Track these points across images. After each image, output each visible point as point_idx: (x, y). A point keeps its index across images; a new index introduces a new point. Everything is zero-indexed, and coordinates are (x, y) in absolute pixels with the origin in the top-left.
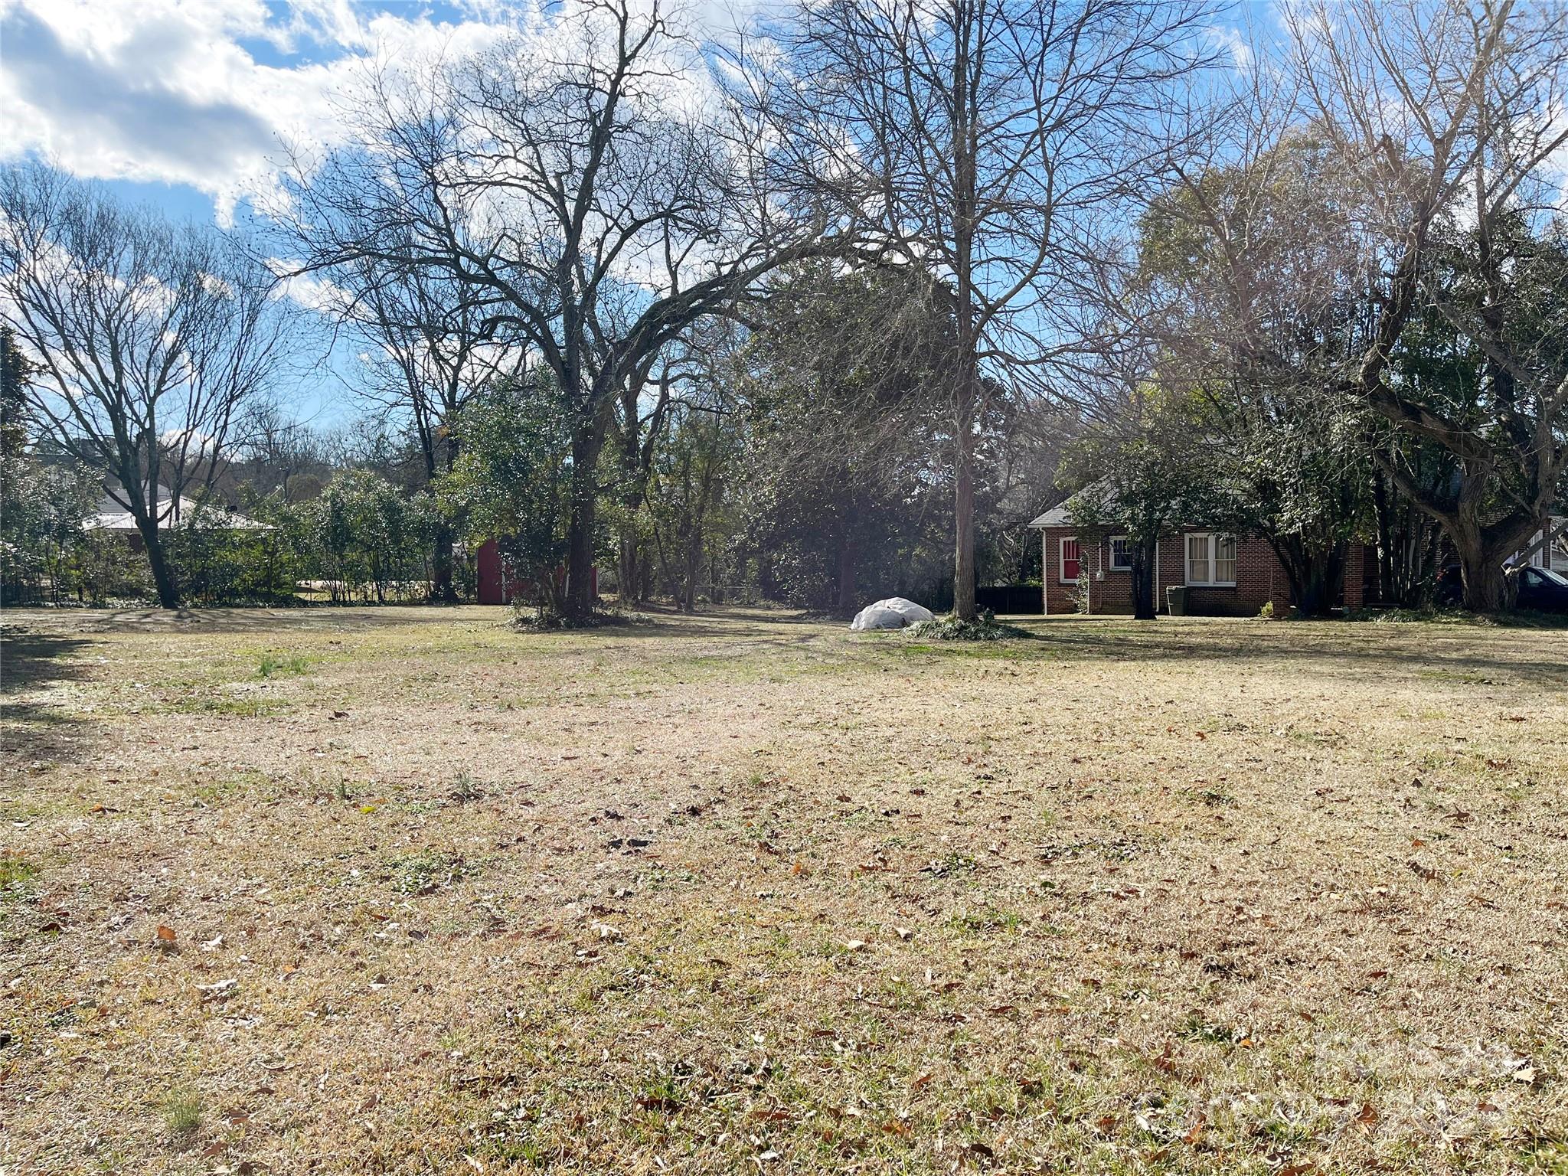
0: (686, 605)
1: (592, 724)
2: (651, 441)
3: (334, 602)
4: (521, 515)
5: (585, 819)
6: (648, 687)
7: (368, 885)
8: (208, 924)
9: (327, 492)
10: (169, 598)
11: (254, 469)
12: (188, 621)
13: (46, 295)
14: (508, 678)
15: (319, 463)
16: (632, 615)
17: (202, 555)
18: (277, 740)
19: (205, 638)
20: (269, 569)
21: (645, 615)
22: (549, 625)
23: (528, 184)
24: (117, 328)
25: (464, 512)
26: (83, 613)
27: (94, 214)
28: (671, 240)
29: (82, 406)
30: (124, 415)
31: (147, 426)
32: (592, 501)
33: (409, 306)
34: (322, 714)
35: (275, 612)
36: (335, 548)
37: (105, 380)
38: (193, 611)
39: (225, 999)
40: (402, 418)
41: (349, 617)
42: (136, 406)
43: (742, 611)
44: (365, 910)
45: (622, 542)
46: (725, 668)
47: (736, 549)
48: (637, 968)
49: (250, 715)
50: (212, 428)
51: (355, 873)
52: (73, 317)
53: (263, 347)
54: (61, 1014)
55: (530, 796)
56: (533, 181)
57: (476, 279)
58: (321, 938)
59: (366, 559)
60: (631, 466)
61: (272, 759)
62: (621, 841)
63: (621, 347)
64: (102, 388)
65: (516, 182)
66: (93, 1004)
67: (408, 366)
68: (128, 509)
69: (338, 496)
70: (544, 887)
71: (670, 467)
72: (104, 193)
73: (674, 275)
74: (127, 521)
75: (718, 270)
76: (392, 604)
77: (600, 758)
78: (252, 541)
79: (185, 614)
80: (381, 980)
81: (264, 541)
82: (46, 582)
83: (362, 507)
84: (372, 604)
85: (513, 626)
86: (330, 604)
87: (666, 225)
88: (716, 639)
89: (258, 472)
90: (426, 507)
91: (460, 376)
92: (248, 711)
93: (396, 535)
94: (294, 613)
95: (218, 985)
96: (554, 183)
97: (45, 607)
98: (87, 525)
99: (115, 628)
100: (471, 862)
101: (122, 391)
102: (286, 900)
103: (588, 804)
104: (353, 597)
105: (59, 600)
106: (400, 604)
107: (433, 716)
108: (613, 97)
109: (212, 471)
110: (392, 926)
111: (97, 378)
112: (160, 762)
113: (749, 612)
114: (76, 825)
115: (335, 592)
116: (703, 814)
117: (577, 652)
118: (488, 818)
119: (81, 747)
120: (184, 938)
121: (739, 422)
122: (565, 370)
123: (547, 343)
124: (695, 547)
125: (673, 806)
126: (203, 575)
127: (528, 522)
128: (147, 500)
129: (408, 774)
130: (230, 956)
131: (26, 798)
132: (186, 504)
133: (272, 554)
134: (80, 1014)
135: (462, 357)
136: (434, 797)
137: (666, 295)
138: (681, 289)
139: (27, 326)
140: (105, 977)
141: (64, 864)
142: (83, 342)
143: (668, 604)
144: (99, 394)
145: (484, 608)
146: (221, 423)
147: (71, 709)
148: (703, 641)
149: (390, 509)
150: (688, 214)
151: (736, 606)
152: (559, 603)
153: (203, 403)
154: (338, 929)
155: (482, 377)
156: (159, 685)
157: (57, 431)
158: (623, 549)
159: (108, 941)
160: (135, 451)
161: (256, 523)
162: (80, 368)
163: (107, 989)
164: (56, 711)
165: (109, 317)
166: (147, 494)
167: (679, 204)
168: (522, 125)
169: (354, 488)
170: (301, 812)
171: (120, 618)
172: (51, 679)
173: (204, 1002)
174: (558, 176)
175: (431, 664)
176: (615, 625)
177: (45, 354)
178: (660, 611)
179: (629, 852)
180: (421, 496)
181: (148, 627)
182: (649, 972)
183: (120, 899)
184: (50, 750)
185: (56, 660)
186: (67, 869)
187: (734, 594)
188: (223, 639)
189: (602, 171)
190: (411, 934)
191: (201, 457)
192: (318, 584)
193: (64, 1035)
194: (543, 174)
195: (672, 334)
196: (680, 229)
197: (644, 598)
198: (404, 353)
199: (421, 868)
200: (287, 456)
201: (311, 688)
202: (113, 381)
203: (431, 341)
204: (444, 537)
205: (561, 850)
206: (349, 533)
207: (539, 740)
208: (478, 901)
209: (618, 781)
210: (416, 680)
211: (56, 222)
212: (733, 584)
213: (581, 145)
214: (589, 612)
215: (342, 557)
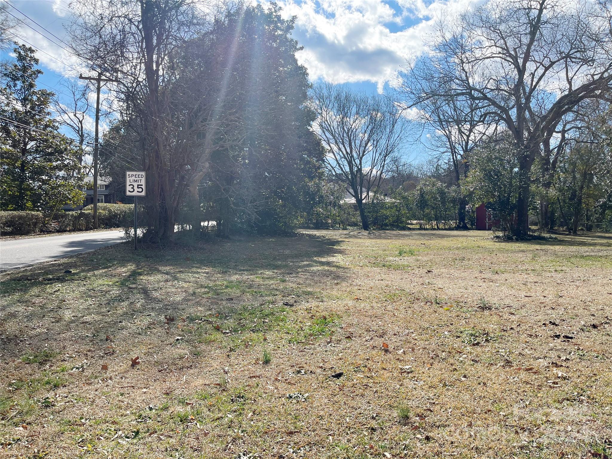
0: (573, 231)
1: (535, 282)
2: (556, 159)
3: (421, 229)
4: (496, 194)
5: (540, 324)
6: (560, 268)
7: (452, 338)
8: (398, 344)
9: (418, 188)
10: (366, 227)
11: (392, 180)
12: (372, 234)
13: (330, 126)
14: (494, 261)
15: (415, 177)
16: (547, 235)
17: (376, 212)
18: (409, 279)
19: (379, 241)
20: (398, 216)
21: (553, 236)
22: (508, 239)
23: (501, 55)
24: (351, 135)
25: (471, 194)
26: (341, 231)
27: (344, 96)
28: (569, 68)
29: (340, 162)
30: (353, 164)
31: (359, 167)
32: (529, 186)
33: (450, 113)
34: (423, 271)
35: (399, 232)
36: (421, 208)
37: (347, 153)
38: (374, 231)
39: (408, 373)
40: (447, 157)
41: (426, 234)
42: (356, 161)
43: (603, 235)
44: (453, 348)
45: (541, 204)
46: (599, 261)
47: (601, 206)
48: (578, 393)
49: (398, 269)
50: (379, 167)
51: (446, 333)
52: (337, 132)
53: (397, 136)
54: (357, 368)
55: (512, 311)
56: (503, 54)
57: (478, 99)
58: (438, 356)
59: (432, 212)
60: (547, 170)
61: (408, 286)
62: (559, 335)
63: (544, 118)
64: (346, 156)
65: (497, 55)
66: (366, 366)
67: (449, 137)
68: (354, 196)
69: (422, 189)
70: (526, 350)
71: (566, 170)
72: (347, 89)
73: (570, 83)
74: (353, 201)
75: (593, 77)
76: (442, 229)
77: (543, 298)
78: (393, 206)
79: (371, 232)
80: (465, 376)
81: (396, 206)
82: (330, 221)
83: (431, 192)
84: (434, 229)
85: (492, 239)
86: (419, 229)
87: (566, 61)
88: (592, 247)
89: (394, 181)
90: (455, 191)
91: (470, 138)
92: (397, 268)
93: (443, 203)
94: (407, 232)
95: (406, 367)
96: (513, 53)
97: (330, 229)
98: (342, 202)
99: (351, 237)
100: (492, 335)
101: (352, 156)
102: (423, 340)
103: (540, 317)
104: (428, 227)
105: (333, 227)
106: (445, 229)
107: (466, 274)
108: (541, 11)
109: (379, 182)
110: (464, 356)
111: (345, 153)
112: (372, 284)
113: (607, 235)
114: (351, 303)
115: (421, 224)
116: (599, 328)
117: (523, 251)
118: (495, 318)
119: (347, 277)
120: (391, 348)
121: (602, 146)
122: (517, 131)
123: (508, 121)
124: (578, 205)
125: (583, 323)
126: (376, 218)
127: (499, 196)
128: (359, 193)
129: (460, 296)
130: (407, 357)
131: (334, 293)
132: (371, 194)
133: (399, 211)
134: (363, 369)
135: (471, 131)
136: (471, 307)
137: (566, 93)
138: (574, 89)
139: (324, 137)
140: (368, 357)
141: (349, 316)
142: (341, 140)
143: (564, 231)
144: (345, 158)
145: (479, 231)
146: (383, 164)
147: (342, 263)
148: (585, 248)
149: (442, 193)
150: (578, 55)
151: (600, 232)
152: (512, 229)
153: (377, 158)
154: (444, 354)
155: (479, 138)
156: (367, 257)
157: (333, 171)
158: (542, 207)
159: (366, 345)
160: (356, 176)
161: (394, 200)
162: (340, 149)
163: (370, 362)
164: (338, 264)
165: (348, 131)
166: (359, 191)
167: (573, 51)
168: (498, 31)
169: (428, 185)
170: (422, 307)
171: (352, 233)
172: (335, 253)
173: (402, 372)
174: (515, 49)
175: (462, 254)
176: (539, 240)
177: (330, 146)
178: (560, 234)
179: (564, 341)
180: (454, 188)
181: (360, 236)
182: (584, 396)
183: (368, 331)
184: (338, 277)
185: (335, 247)
186: (350, 318)
187: (598, 226)
188: (384, 241)
189: (535, 43)
190: (473, 360)
191: (376, 177)
192: (415, 222)
193: (359, 375)
194: (507, 50)
195: (569, 110)
196: (573, 62)
197: (551, 228)
198: (447, 132)
199: (472, 335)
200: (403, 175)
201: (418, 260)
202: (349, 153)
203: (458, 126)
204: (463, 203)
205: (531, 336)
206: (426, 202)
207: (512, 287)
208: (498, 352)
209: (553, 309)
210: (456, 260)
211: (333, 101)
212: (598, 222)
213: (526, 34)
214: (526, 234)
215: (424, 212)
